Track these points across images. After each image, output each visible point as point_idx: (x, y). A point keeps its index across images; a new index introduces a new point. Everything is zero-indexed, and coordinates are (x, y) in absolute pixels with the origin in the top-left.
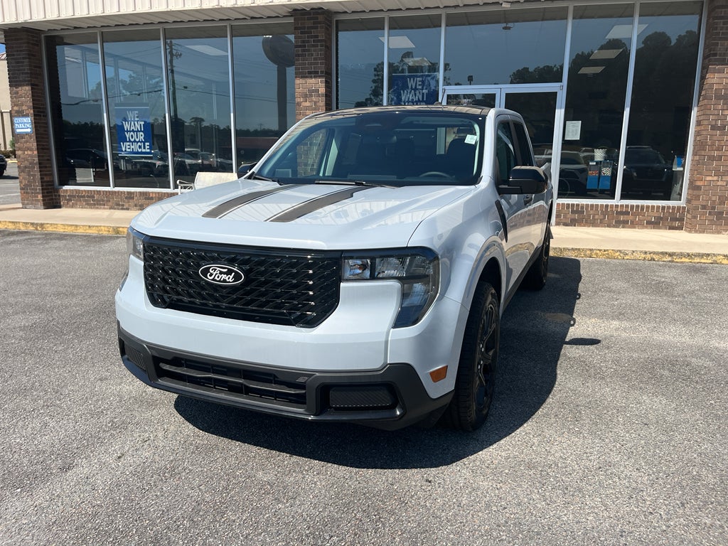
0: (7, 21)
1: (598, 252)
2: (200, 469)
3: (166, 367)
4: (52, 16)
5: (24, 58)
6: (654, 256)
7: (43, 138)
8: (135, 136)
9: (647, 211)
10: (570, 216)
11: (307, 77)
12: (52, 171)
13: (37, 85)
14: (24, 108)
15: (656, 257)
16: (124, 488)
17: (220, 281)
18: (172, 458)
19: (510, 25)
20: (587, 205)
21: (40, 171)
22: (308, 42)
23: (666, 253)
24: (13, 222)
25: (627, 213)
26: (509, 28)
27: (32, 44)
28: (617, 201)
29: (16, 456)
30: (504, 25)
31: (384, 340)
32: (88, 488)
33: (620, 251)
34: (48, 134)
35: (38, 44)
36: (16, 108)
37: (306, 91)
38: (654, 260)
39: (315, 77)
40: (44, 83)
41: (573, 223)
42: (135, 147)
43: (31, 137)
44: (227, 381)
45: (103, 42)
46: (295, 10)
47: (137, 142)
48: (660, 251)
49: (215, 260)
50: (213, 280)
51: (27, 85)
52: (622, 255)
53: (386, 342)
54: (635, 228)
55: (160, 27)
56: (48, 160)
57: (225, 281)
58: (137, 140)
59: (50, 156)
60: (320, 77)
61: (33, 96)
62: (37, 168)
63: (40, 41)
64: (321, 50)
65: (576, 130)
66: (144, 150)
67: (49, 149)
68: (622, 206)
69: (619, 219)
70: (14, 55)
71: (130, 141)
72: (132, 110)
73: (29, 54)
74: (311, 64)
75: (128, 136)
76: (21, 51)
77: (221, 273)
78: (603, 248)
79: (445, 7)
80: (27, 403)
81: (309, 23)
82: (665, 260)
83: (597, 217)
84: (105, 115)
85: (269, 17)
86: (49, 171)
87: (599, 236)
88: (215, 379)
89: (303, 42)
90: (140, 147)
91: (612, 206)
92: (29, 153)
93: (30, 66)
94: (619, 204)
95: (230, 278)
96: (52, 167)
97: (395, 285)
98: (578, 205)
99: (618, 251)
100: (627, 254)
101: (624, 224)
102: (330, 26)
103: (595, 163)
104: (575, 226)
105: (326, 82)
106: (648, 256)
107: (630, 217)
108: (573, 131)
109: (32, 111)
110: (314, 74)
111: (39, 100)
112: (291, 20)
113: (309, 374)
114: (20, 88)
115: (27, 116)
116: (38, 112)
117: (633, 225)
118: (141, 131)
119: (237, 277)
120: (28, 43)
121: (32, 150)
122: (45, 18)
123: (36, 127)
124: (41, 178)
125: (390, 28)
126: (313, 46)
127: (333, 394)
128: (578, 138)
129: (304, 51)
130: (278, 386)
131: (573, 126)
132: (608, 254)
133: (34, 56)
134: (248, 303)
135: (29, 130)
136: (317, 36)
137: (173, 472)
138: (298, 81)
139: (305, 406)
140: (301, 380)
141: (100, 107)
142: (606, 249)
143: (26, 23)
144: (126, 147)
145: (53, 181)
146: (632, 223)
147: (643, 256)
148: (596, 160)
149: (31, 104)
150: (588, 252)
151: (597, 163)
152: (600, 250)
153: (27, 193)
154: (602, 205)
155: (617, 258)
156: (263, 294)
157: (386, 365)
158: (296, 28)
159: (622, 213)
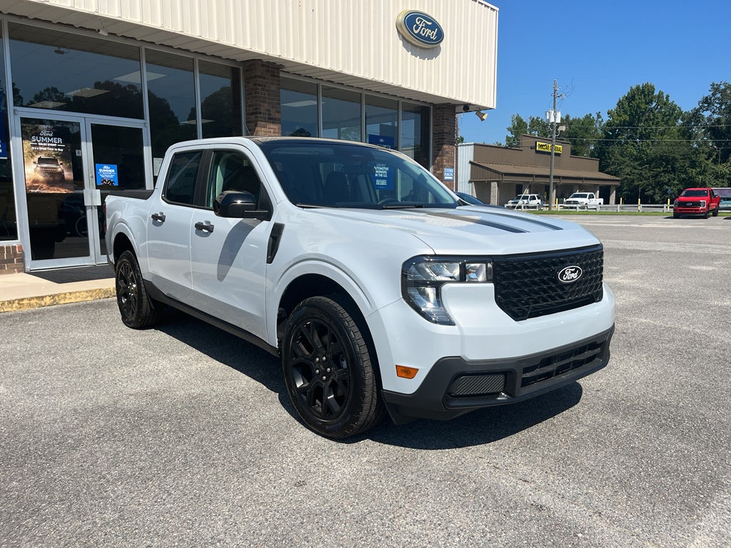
17: (570, 280)
50: (566, 280)
57: (573, 279)
77: (571, 273)
95: (575, 275)
119: (579, 273)
130: (588, 352)
131: (160, 163)
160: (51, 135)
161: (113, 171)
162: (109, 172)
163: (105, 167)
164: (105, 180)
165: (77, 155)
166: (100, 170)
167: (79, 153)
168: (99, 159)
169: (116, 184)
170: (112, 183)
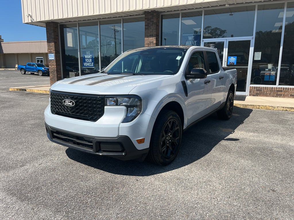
0: (46, 20)
1: (262, 106)
2: (63, 170)
3: (55, 134)
4: (61, 17)
5: (52, 33)
6: (287, 109)
7: (58, 61)
8: (88, 60)
9: (290, 90)
10: (255, 92)
11: (149, 37)
12: (61, 73)
13: (56, 42)
14: (52, 50)
15: (288, 110)
16: (36, 173)
17: (68, 105)
18: (56, 166)
19: (232, 13)
20: (263, 87)
21: (57, 73)
22: (150, 23)
23: (293, 108)
24: (45, 91)
25: (281, 91)
26: (232, 15)
27: (55, 27)
28: (277, 86)
29: (9, 161)
30: (230, 13)
31: (118, 127)
32: (26, 172)
33: (272, 106)
34: (60, 60)
35: (57, 27)
36: (49, 51)
37: (148, 42)
38: (287, 111)
39: (152, 37)
40: (59, 42)
41: (257, 95)
42: (88, 64)
43: (54, 61)
44: (73, 140)
45: (79, 26)
46: (145, 12)
47: (89, 63)
48: (290, 107)
49: (67, 98)
50: (67, 104)
51: (53, 42)
52: (273, 108)
53: (119, 128)
54: (285, 97)
55: (98, 20)
56: (60, 69)
57: (70, 105)
58: (89, 62)
59: (61, 68)
60: (154, 37)
61: (55, 46)
62: (56, 72)
63: (58, 26)
64: (155, 26)
65: (259, 56)
66: (91, 65)
67: (60, 65)
68: (279, 88)
69: (278, 94)
70: (49, 32)
71: (87, 62)
72: (88, 51)
73: (53, 31)
74: (151, 32)
75: (86, 60)
76: (51, 30)
77: (69, 102)
78: (264, 105)
79: (204, 7)
80: (20, 147)
81: (151, 17)
82: (292, 111)
83: (267, 92)
84: (79, 53)
85: (136, 15)
86: (60, 73)
87: (266, 100)
88: (69, 139)
89: (148, 24)
90: (90, 64)
91: (274, 88)
92: (53, 66)
93: (54, 35)
94: (278, 87)
95: (71, 104)
96: (61, 72)
97: (125, 108)
98: (259, 87)
99: (271, 106)
100: (275, 108)
101: (280, 96)
102: (159, 17)
103: (268, 70)
104: (258, 96)
105: (156, 39)
106: (285, 109)
107: (283, 93)
108: (257, 56)
109: (54, 52)
110: (151, 36)
111: (57, 48)
112: (144, 16)
113: (93, 138)
114: (51, 43)
115: (53, 53)
116: (57, 52)
117: (284, 96)
118: (91, 58)
119: (73, 104)
120: (53, 27)
121: (54, 66)
122: (58, 18)
123: (56, 57)
124: (57, 76)
125: (182, 17)
126: (152, 25)
127: (102, 145)
128: (260, 59)
129: (148, 27)
130: (85, 142)
131: (258, 54)
132: (267, 108)
133: (55, 32)
134: (77, 113)
135: (53, 58)
136: (153, 21)
137: (54, 170)
138: (146, 39)
139: (93, 149)
140: (91, 140)
141: (77, 50)
142: (266, 105)
143: (52, 20)
144: (85, 64)
145: (61, 77)
146: (284, 95)
147: (282, 109)
148: (268, 68)
149: (54, 49)
150: (258, 107)
151: (269, 69)
152: (263, 106)
153: (52, 81)
154: (270, 88)
155: (271, 110)
156: (81, 110)
157: (118, 136)
158: (145, 19)
159: (279, 91)
160: (214, 47)
161: (235, 59)
162: (233, 59)
163: (232, 57)
164: (231, 63)
165: (222, 54)
166: (230, 59)
167: (222, 53)
168: (230, 54)
169: (235, 64)
170: (233, 63)
